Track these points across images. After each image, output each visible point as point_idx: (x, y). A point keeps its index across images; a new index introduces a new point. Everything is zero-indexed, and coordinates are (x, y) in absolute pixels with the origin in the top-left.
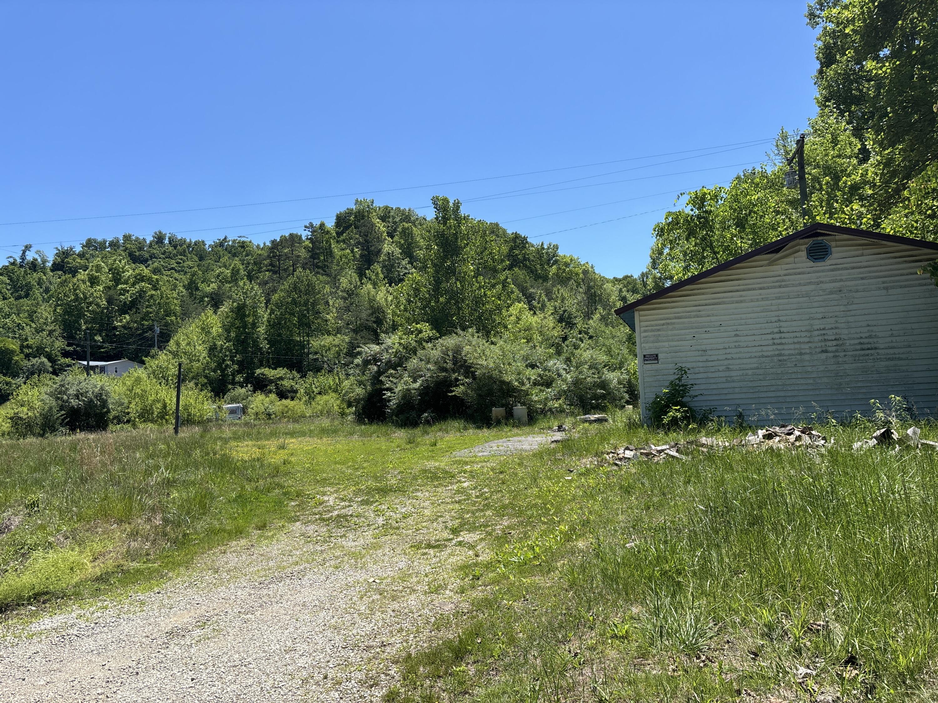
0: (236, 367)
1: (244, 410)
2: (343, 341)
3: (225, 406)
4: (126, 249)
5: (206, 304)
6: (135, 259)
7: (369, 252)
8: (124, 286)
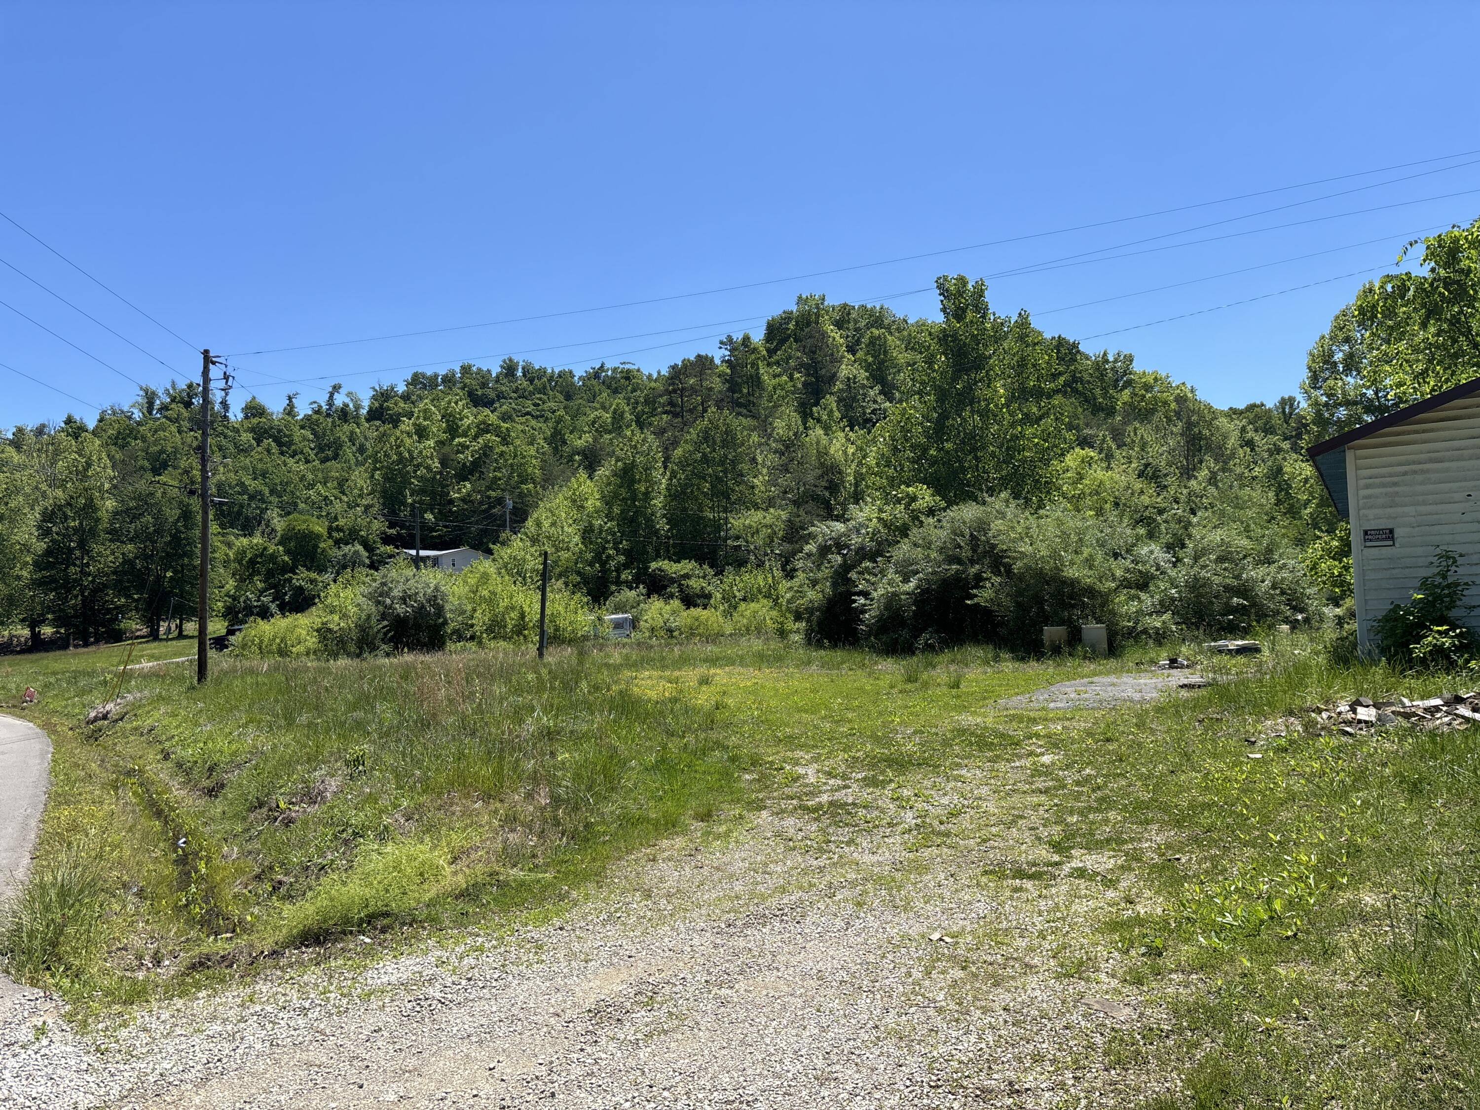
0: (622, 558)
1: (634, 624)
2: (778, 518)
3: (607, 618)
4: (465, 386)
5: (576, 465)
6: (477, 401)
7: (817, 378)
8: (462, 440)
